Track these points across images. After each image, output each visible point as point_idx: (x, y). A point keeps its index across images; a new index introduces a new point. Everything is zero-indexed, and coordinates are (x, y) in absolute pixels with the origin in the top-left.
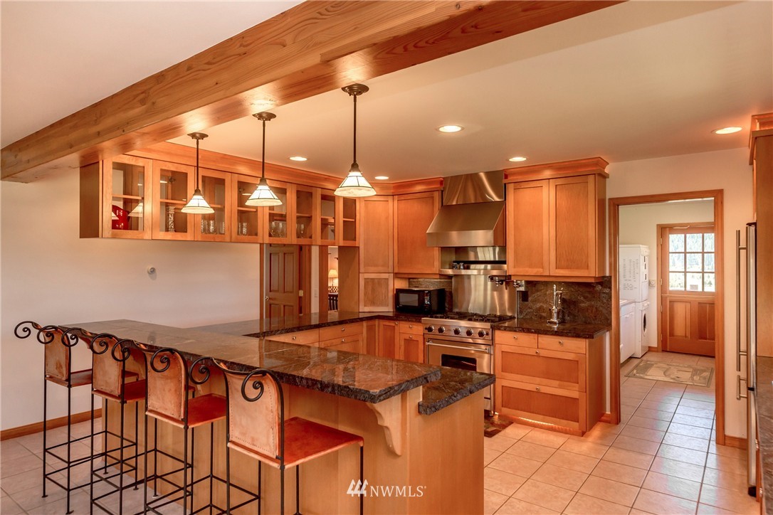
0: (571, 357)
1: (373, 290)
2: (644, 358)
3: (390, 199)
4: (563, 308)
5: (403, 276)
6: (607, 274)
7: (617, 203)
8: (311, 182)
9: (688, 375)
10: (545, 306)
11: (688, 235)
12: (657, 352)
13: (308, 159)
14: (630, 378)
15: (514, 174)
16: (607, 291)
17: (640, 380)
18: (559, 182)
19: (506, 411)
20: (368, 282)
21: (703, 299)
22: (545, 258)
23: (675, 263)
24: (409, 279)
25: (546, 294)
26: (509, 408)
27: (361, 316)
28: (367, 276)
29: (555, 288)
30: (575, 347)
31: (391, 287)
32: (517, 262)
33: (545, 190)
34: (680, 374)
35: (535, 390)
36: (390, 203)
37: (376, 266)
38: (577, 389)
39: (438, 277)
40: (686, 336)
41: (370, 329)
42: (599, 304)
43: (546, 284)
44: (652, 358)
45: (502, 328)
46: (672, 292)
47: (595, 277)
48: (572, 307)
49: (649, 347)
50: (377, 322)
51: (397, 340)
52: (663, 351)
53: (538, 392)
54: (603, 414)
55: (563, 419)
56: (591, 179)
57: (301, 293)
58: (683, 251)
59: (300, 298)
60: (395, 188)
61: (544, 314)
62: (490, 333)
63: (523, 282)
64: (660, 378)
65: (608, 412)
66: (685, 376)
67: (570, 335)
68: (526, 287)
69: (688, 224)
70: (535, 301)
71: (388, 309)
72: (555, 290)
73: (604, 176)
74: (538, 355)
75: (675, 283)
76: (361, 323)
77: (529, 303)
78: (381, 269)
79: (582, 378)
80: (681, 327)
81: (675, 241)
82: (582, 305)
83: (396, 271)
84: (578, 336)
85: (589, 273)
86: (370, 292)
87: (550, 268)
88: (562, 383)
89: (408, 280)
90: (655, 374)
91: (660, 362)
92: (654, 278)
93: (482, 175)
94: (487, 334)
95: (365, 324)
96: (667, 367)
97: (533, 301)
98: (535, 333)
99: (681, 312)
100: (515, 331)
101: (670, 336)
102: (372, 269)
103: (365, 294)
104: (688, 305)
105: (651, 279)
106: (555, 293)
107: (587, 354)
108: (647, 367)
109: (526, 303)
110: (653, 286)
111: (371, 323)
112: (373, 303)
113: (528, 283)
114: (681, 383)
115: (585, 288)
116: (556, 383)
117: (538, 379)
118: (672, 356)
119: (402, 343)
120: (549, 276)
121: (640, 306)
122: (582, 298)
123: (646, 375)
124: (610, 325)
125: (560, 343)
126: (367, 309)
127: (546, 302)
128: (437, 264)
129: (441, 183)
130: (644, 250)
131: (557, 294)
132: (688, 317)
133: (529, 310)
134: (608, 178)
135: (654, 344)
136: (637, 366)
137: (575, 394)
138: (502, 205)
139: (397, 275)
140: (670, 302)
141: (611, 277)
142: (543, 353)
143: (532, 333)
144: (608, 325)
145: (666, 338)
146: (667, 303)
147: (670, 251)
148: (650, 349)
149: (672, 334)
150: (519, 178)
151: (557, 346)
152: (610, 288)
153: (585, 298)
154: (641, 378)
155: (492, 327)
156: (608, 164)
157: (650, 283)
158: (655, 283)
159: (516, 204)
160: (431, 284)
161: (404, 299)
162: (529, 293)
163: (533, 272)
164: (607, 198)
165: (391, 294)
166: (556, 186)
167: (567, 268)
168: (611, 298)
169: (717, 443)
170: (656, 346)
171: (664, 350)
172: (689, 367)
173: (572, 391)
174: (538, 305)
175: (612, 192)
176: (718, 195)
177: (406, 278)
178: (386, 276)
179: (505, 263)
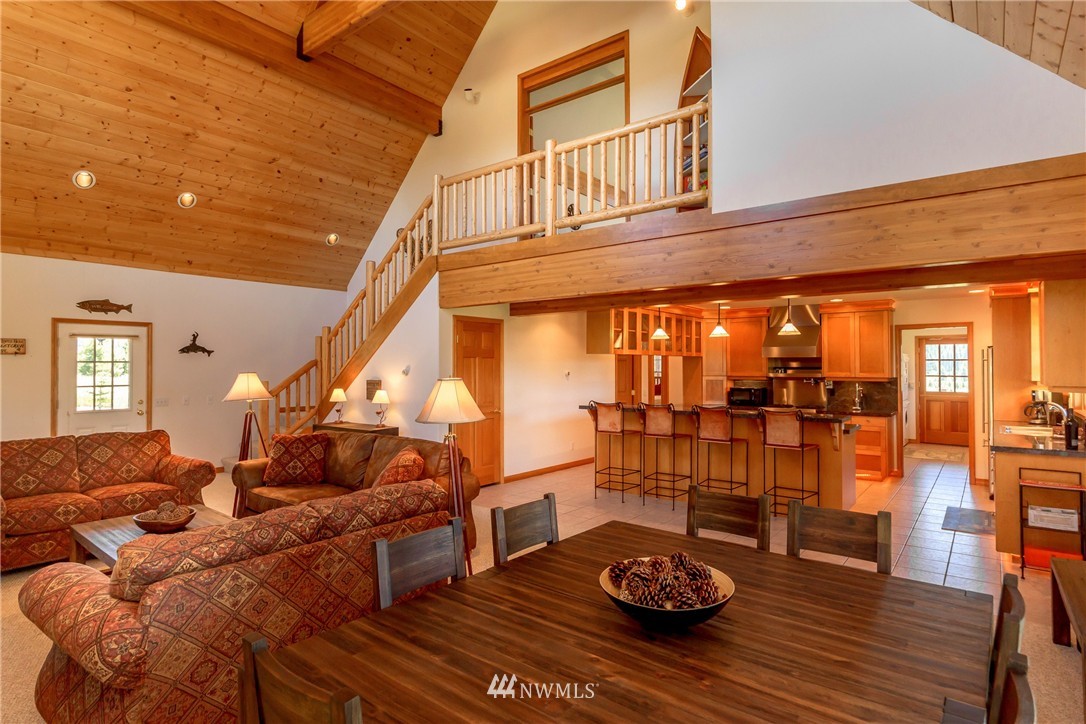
0: (875, 429)
1: (712, 389)
2: (907, 447)
3: (724, 321)
4: (864, 400)
5: (735, 379)
6: (895, 377)
7: (900, 328)
9: (945, 456)
10: (850, 399)
11: (942, 346)
12: (916, 443)
15: (827, 308)
16: (894, 387)
18: (862, 314)
20: (709, 383)
21: (954, 398)
22: (852, 365)
23: (931, 369)
25: (850, 390)
28: (707, 378)
29: (858, 386)
30: (877, 423)
31: (725, 387)
32: (831, 369)
33: (852, 319)
34: (939, 455)
38: (881, 451)
39: (762, 379)
40: (941, 429)
42: (889, 396)
43: (850, 383)
44: (912, 447)
46: (928, 393)
47: (888, 378)
48: (871, 399)
54: (892, 471)
56: (885, 313)
57: (633, 393)
58: (938, 359)
60: (726, 313)
61: (847, 405)
63: (831, 382)
65: (896, 470)
66: (943, 457)
67: (874, 415)
68: (835, 385)
70: (840, 395)
71: (722, 403)
72: (858, 388)
75: (931, 386)
77: (835, 397)
78: (718, 373)
79: (882, 442)
80: (936, 422)
81: (931, 350)
82: (876, 397)
83: (727, 375)
84: (880, 416)
85: (884, 375)
86: (710, 390)
87: (857, 372)
88: (869, 446)
89: (733, 382)
92: (913, 381)
93: (807, 307)
97: (838, 396)
99: (936, 408)
101: (927, 430)
102: (713, 373)
103: (707, 392)
104: (942, 404)
106: (857, 390)
107: (883, 428)
109: (833, 397)
110: (912, 388)
112: (712, 398)
113: (834, 382)
115: (878, 385)
116: (865, 447)
118: (928, 446)
120: (854, 378)
122: (876, 392)
123: (913, 456)
124: (897, 410)
126: (707, 403)
127: (850, 395)
128: (765, 369)
129: (768, 311)
131: (859, 390)
132: (943, 413)
133: (835, 402)
135: (913, 436)
137: (878, 453)
138: (819, 327)
139: (730, 378)
140: (927, 401)
141: (897, 378)
144: (895, 409)
145: (924, 431)
146: (924, 402)
147: (927, 359)
148: (910, 441)
149: (929, 427)
150: (832, 311)
152: (896, 386)
153: (878, 392)
154: (909, 457)
156: (894, 302)
157: (909, 385)
158: (914, 386)
159: (828, 327)
162: (836, 390)
163: (841, 375)
164: (894, 326)
165: (725, 392)
166: (860, 317)
167: (869, 372)
168: (897, 392)
169: (971, 484)
170: (916, 439)
171: (922, 442)
173: (876, 451)
174: (843, 398)
175: (897, 321)
176: (970, 325)
177: (737, 380)
178: (721, 378)
179: (821, 368)
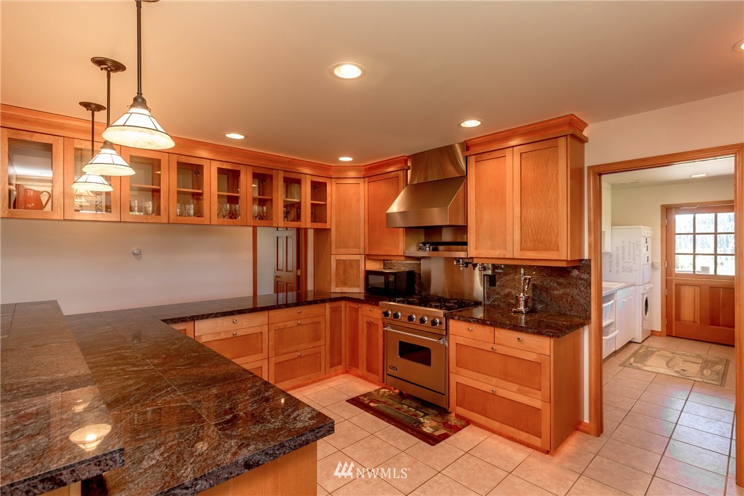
0: (532, 357)
1: (345, 271)
2: (645, 343)
3: (361, 181)
4: (534, 295)
5: (375, 258)
6: (586, 257)
7: (599, 172)
8: (270, 165)
9: (697, 368)
10: (514, 292)
11: (697, 215)
12: (661, 336)
13: (246, 137)
14: (626, 369)
15: (476, 145)
16: (585, 276)
17: (637, 371)
18: (524, 149)
19: (461, 411)
20: (339, 264)
21: (715, 283)
22: (509, 238)
23: (682, 244)
24: (384, 260)
25: (513, 279)
26: (464, 408)
27: (333, 296)
28: (338, 257)
29: (522, 272)
30: (539, 347)
31: (362, 268)
32: (479, 243)
33: (509, 159)
34: (687, 366)
35: (491, 392)
36: (362, 186)
37: (347, 247)
38: (540, 397)
39: (403, 258)
40: (694, 322)
41: (335, 311)
42: (575, 291)
44: (655, 343)
45: (456, 318)
46: (677, 275)
47: (566, 261)
48: (544, 295)
49: (652, 331)
50: (343, 303)
51: (360, 323)
52: (667, 335)
53: (494, 394)
54: (580, 422)
55: (523, 430)
56: (562, 142)
57: (299, 272)
58: (692, 232)
59: (299, 276)
60: (366, 170)
61: (513, 301)
62: (444, 322)
63: (490, 264)
64: (662, 371)
65: (586, 420)
66: (693, 369)
67: (530, 330)
68: (493, 270)
69: (698, 203)
70: (502, 286)
71: (358, 290)
72: (523, 275)
73: (583, 140)
74: (493, 351)
75: (683, 265)
76: (324, 304)
77: (497, 288)
78: (354, 251)
79: (546, 384)
80: (689, 312)
81: (682, 222)
82: (556, 292)
83: (367, 253)
84: (540, 333)
85: (561, 254)
86: (342, 273)
87: (515, 249)
88: (521, 388)
89: (382, 262)
90: (656, 365)
91: (662, 349)
92: (658, 260)
94: (441, 323)
95: (328, 305)
96: (671, 355)
97: (500, 286)
98: (491, 325)
99: (688, 295)
100: (469, 322)
101: (676, 321)
102: (342, 251)
103: (337, 275)
104: (698, 289)
105: (655, 261)
106: (523, 278)
107: (552, 356)
108: (648, 354)
109: (493, 288)
110: (656, 269)
111: (335, 304)
112: (345, 284)
114: (687, 378)
116: (515, 387)
117: (494, 379)
118: (679, 341)
119: (365, 325)
120: (513, 259)
121: (641, 290)
122: (555, 285)
123: (645, 366)
124: (589, 318)
125: (519, 339)
126: (338, 290)
127: (515, 288)
128: (402, 245)
129: (406, 161)
130: (646, 231)
131: (525, 279)
132: (698, 300)
133: (497, 296)
134: (587, 142)
135: (658, 327)
136: (636, 353)
137: (537, 404)
139: (368, 257)
140: (676, 285)
141: (590, 260)
142: (499, 349)
143: (487, 325)
145: (672, 323)
146: (673, 287)
147: (677, 232)
148: (653, 333)
149: (678, 318)
150: (481, 149)
151: (515, 343)
152: (589, 274)
153: (559, 284)
154: (639, 368)
155: (445, 315)
156: (586, 125)
157: (653, 265)
158: (658, 265)
159: (478, 178)
160: (403, 266)
161: (374, 280)
162: (497, 277)
163: (498, 254)
164: (586, 165)
165: (362, 275)
166: (521, 153)
167: (535, 249)
168: (590, 285)
169: (738, 484)
170: (660, 330)
171: (669, 335)
172: (698, 356)
173: (534, 400)
174: (507, 291)
177: (380, 260)
178: (357, 257)
179: (466, 244)
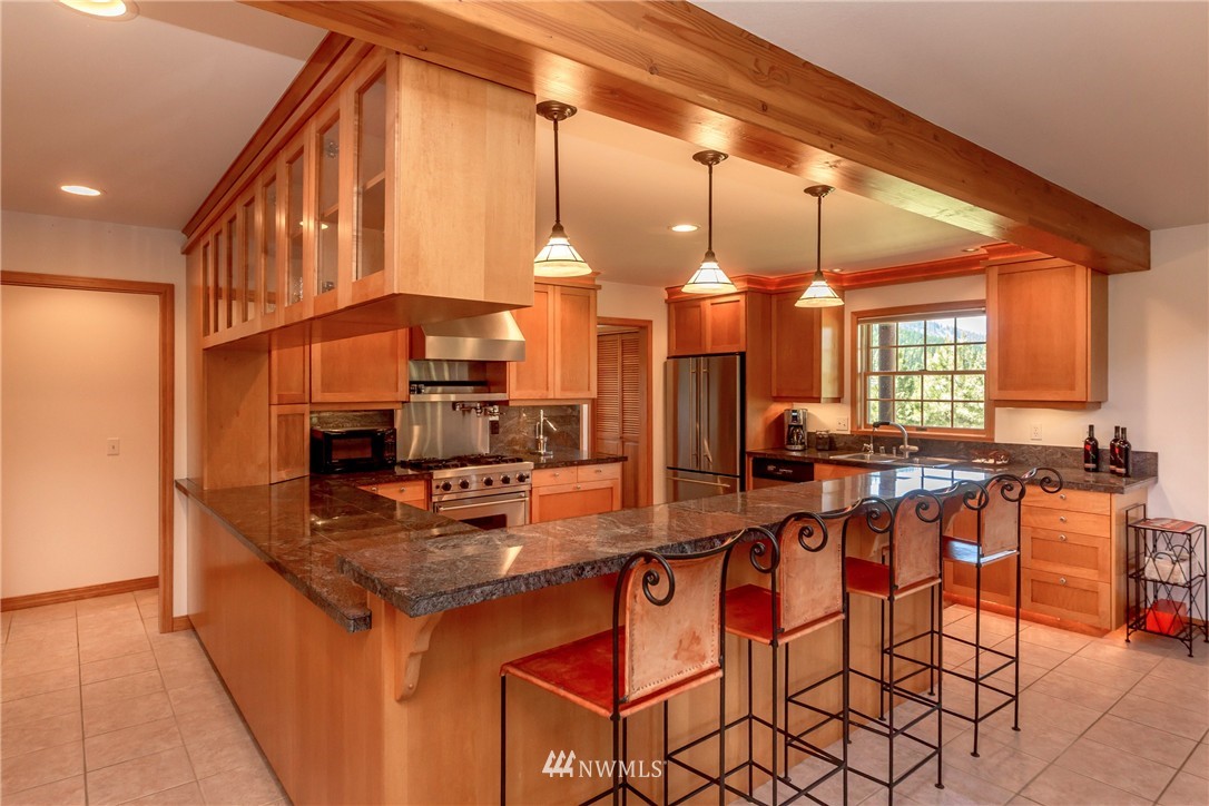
1: (287, 437)
18: (564, 290)
20: (281, 423)
25: (519, 423)
29: (542, 413)
37: (289, 389)
56: (592, 293)
70: (507, 432)
72: (543, 417)
74: (579, 490)
77: (500, 436)
83: (316, 399)
85: (591, 394)
86: (284, 443)
87: (557, 390)
97: (503, 432)
100: (557, 466)
103: (278, 448)
106: (542, 420)
109: (497, 436)
112: (287, 463)
128: (404, 386)
162: (500, 423)
165: (307, 443)
166: (561, 294)
167: (571, 389)
178: (301, 408)
